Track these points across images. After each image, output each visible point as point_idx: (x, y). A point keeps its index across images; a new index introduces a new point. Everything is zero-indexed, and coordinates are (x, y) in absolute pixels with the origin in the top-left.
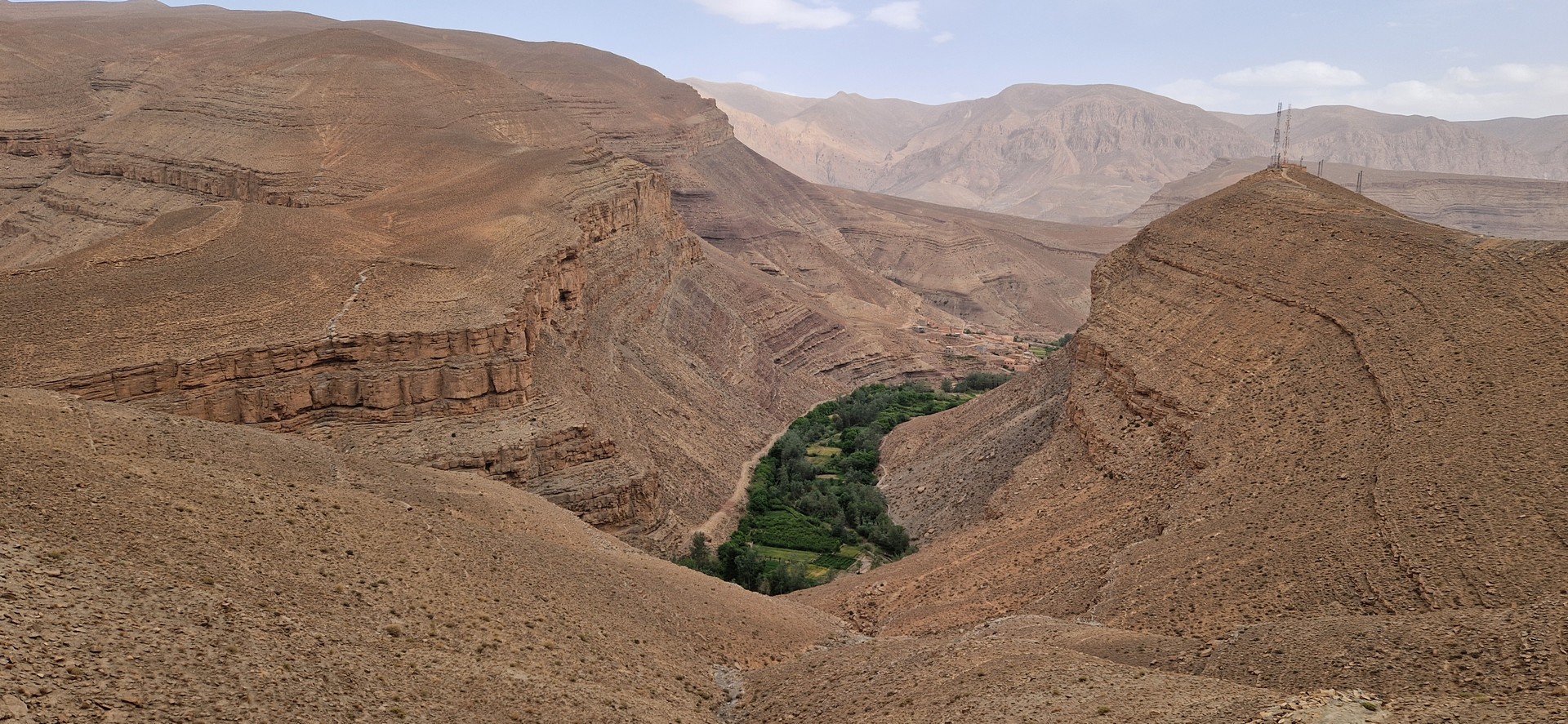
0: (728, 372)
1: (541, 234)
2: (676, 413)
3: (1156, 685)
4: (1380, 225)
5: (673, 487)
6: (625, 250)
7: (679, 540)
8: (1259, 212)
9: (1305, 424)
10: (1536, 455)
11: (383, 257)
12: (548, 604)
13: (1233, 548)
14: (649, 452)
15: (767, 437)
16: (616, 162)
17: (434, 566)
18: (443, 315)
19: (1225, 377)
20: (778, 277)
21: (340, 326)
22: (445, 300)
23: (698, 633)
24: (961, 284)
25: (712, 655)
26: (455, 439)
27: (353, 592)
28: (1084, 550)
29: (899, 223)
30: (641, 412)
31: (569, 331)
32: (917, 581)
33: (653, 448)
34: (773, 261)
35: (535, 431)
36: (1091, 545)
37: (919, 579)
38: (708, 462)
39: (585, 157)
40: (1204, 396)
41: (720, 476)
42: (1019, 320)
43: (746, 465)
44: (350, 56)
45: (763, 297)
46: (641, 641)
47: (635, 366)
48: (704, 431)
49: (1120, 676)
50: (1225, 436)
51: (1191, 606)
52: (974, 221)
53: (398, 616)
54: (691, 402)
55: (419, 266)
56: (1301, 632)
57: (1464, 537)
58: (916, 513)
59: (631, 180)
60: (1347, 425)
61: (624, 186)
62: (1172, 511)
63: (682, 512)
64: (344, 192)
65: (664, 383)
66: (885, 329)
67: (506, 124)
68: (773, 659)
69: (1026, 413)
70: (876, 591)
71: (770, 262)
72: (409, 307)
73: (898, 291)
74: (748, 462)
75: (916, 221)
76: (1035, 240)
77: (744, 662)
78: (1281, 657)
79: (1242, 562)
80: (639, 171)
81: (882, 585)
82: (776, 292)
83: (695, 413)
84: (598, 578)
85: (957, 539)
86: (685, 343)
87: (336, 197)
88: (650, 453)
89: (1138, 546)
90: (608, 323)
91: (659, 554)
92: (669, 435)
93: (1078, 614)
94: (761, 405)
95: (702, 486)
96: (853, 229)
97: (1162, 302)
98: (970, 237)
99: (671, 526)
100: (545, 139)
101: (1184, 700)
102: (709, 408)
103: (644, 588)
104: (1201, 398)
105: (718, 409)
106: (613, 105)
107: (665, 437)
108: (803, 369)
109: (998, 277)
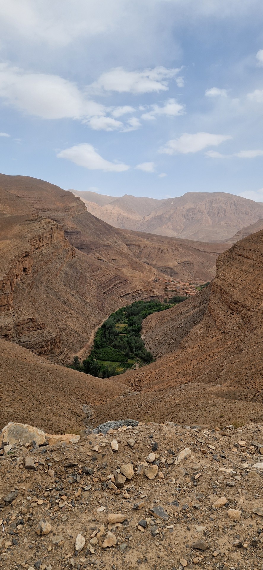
0: (86, 297)
1: (15, 247)
2: (67, 312)
3: (240, 406)
5: (66, 340)
6: (48, 252)
7: (69, 359)
12: (20, 383)
14: (57, 327)
15: (101, 321)
16: (43, 220)
20: (104, 262)
23: (76, 393)
24: (170, 264)
25: (81, 401)
28: (215, 359)
29: (148, 242)
30: (54, 312)
31: (27, 283)
32: (156, 372)
33: (59, 325)
34: (102, 256)
35: (14, 320)
36: (217, 357)
38: (79, 330)
39: (32, 218)
40: (256, 303)
41: (84, 335)
42: (191, 277)
43: (93, 331)
45: (99, 269)
46: (55, 396)
47: (52, 295)
48: (78, 319)
49: (227, 403)
51: (252, 378)
52: (175, 242)
54: (73, 308)
58: (155, 347)
59: (49, 227)
61: (47, 229)
62: (245, 344)
63: (70, 349)
65: (62, 301)
66: (143, 281)
67: (2, 206)
68: (104, 401)
69: (194, 310)
70: (141, 376)
71: (101, 257)
73: (148, 267)
75: (154, 242)
76: (196, 248)
77: (93, 403)
80: (52, 223)
81: (143, 374)
82: (103, 267)
83: (74, 312)
84: (39, 373)
85: (170, 356)
86: (70, 287)
89: (234, 357)
90: (41, 280)
91: (62, 364)
92: (65, 321)
93: (213, 382)
94: (98, 309)
95: (77, 339)
96: (131, 245)
97: (241, 270)
98: (173, 247)
99: (66, 354)
100: (17, 212)
101: (250, 411)
102: (79, 310)
103: (56, 377)
104: (255, 304)
105: (83, 311)
106: (42, 199)
107: (63, 321)
108: (114, 296)
109: (183, 262)
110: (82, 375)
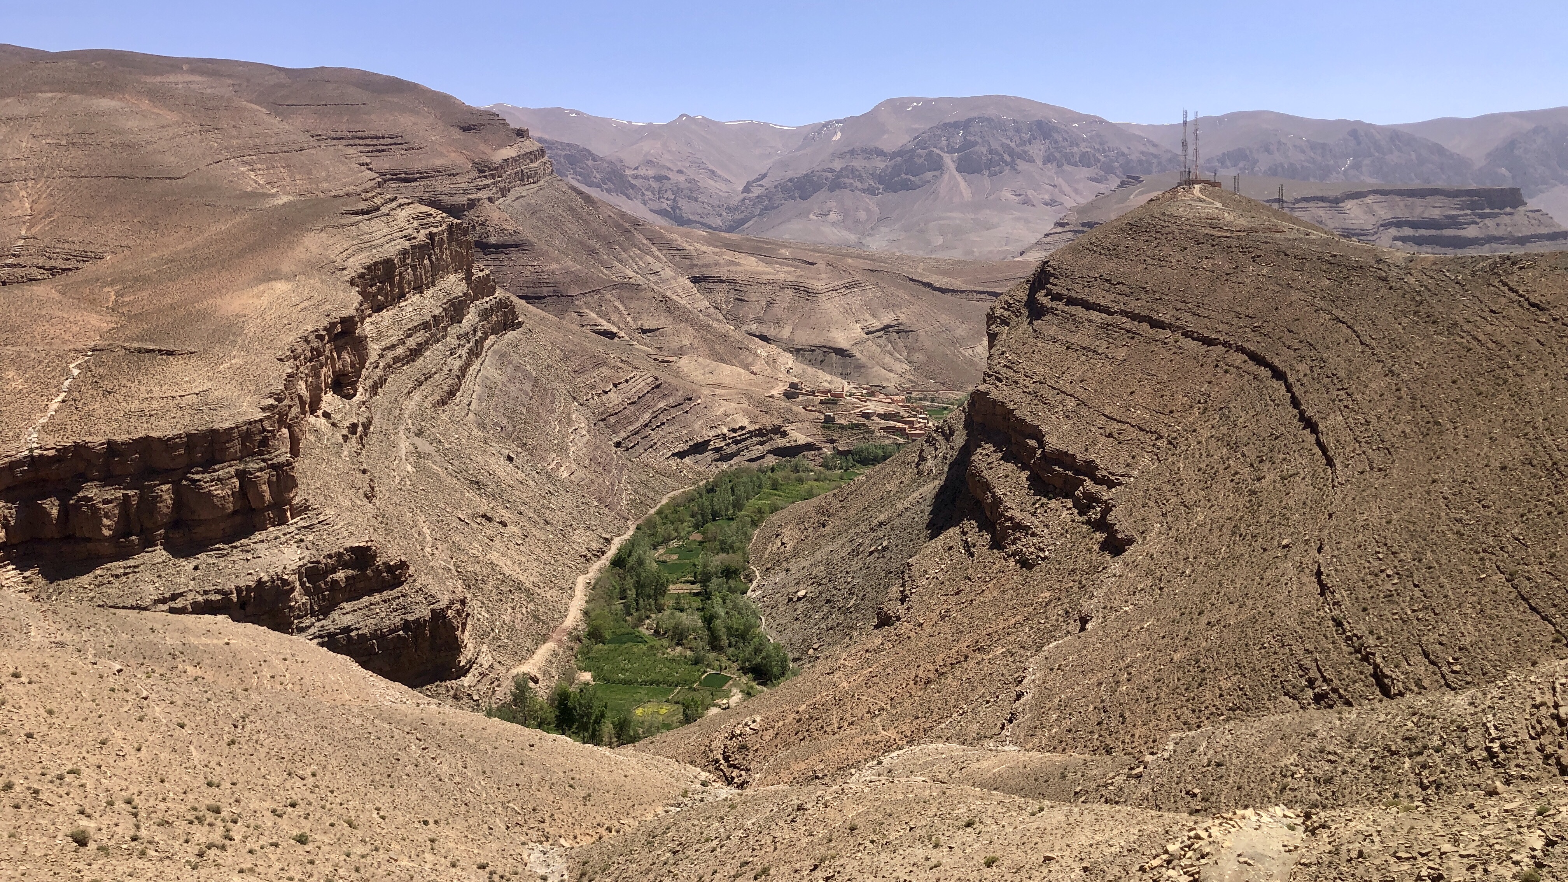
0: (555, 462)
1: (306, 304)
2: (489, 519)
3: (1054, 822)
4: (1304, 246)
5: (486, 615)
6: (418, 317)
7: (496, 683)
8: (1170, 237)
9: (1238, 483)
10: (1491, 503)
11: (101, 343)
12: (305, 782)
13: (1166, 640)
14: (453, 571)
15: (608, 541)
16: (402, 209)
17: (148, 743)
18: (180, 413)
19: (1147, 432)
20: (616, 340)
21: (44, 435)
22: (183, 393)
23: (511, 805)
24: (841, 339)
25: (528, 832)
26: (198, 573)
27: (29, 789)
28: (996, 657)
29: (762, 267)
30: (443, 521)
31: (347, 424)
32: (797, 713)
33: (459, 567)
34: (609, 321)
35: (303, 555)
36: (1004, 649)
37: (800, 710)
38: (532, 579)
39: (363, 206)
40: (1126, 457)
41: (548, 597)
42: (911, 377)
43: (581, 580)
44: (59, 95)
45: (598, 365)
46: (431, 821)
47: (435, 463)
48: (527, 540)
50: (1151, 504)
51: (1122, 716)
52: (850, 261)
53: (89, 816)
54: (507, 504)
55: (148, 351)
56: (1243, 736)
57: (1421, 606)
58: (796, 625)
59: (422, 231)
60: (1286, 482)
61: (414, 238)
62: (1096, 600)
63: (499, 647)
64: (53, 263)
65: (472, 482)
66: (750, 397)
67: (263, 170)
68: (609, 830)
69: (921, 490)
70: (748, 729)
71: (604, 323)
72: (135, 405)
73: (763, 350)
74: (585, 576)
75: (781, 264)
76: (924, 280)
77: (571, 837)
78: (1222, 770)
79: (1177, 657)
80: (432, 220)
81: (754, 722)
82: (613, 356)
83: (514, 517)
84: (377, 742)
85: (844, 655)
86: (499, 429)
87: (42, 271)
88: (456, 574)
89: (1057, 647)
90: (398, 411)
91: (472, 703)
92: (481, 549)
93: (991, 738)
94: (596, 503)
95: (524, 611)
96: (706, 279)
97: (1068, 348)
98: (846, 281)
99: (486, 666)
100: (314, 186)
101: (1083, 838)
102: (532, 510)
103: (439, 752)
104: (1121, 460)
105: (543, 510)
106: (399, 140)
107: (475, 552)
108: (651, 453)
109: (882, 326)
110: (533, 738)
